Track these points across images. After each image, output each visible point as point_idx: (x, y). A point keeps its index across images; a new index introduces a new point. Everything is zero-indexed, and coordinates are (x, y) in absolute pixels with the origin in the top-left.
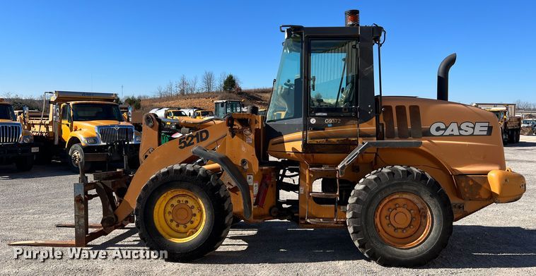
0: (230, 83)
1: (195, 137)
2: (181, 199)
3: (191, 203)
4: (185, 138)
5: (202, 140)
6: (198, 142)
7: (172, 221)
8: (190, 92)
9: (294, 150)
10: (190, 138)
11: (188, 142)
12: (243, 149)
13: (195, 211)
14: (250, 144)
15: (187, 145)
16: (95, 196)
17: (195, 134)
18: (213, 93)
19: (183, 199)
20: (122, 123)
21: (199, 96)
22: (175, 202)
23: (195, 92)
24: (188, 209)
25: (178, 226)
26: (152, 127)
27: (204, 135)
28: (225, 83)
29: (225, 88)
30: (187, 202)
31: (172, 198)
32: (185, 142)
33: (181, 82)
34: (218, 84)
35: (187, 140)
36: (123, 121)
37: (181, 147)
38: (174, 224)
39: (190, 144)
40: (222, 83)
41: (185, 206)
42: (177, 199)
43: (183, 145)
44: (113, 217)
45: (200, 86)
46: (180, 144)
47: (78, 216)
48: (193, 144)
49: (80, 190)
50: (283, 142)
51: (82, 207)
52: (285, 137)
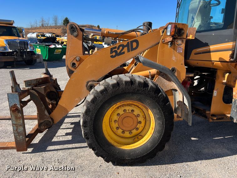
0: (66, 21)
1: (126, 46)
2: (127, 108)
3: (137, 112)
4: (116, 47)
5: (133, 49)
6: (129, 51)
7: (117, 128)
8: (46, 25)
10: (121, 48)
11: (119, 51)
12: (174, 58)
13: (140, 119)
14: (179, 53)
15: (117, 54)
16: (29, 101)
17: (125, 43)
18: (58, 26)
19: (129, 109)
20: (20, 38)
21: (51, 27)
22: (121, 111)
23: (49, 25)
24: (133, 116)
25: (123, 132)
26: (76, 36)
27: (135, 45)
28: (64, 21)
29: (64, 24)
30: (133, 111)
31: (118, 108)
32: (116, 52)
33: (42, 20)
34: (60, 22)
35: (118, 49)
36: (20, 37)
37: (112, 57)
38: (120, 132)
39: (121, 53)
40: (63, 21)
41: (131, 115)
42: (123, 108)
43: (114, 54)
44: (50, 120)
45: (51, 23)
46: (111, 53)
47: (16, 124)
48: (124, 53)
49: (15, 100)
50: (209, 52)
51: (19, 116)
52: (212, 47)
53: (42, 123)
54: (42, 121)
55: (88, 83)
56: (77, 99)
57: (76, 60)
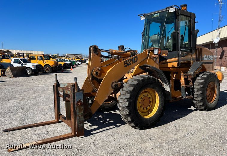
1: (132, 60)
2: (145, 94)
3: (149, 96)
5: (135, 62)
6: (133, 63)
7: (141, 107)
9: (173, 67)
10: (129, 61)
11: (128, 63)
12: (155, 66)
13: (151, 100)
14: (157, 63)
15: (128, 65)
17: (131, 58)
22: (142, 96)
25: (143, 109)
26: (98, 54)
27: (136, 59)
32: (127, 63)
35: (128, 62)
37: (125, 66)
41: (147, 98)
42: (143, 94)
43: (126, 65)
46: (125, 64)
47: (79, 115)
48: (131, 64)
49: (80, 96)
50: (167, 63)
51: (81, 108)
52: (168, 60)
53: (86, 115)
54: (86, 114)
55: (112, 83)
56: (106, 95)
57: (99, 70)
